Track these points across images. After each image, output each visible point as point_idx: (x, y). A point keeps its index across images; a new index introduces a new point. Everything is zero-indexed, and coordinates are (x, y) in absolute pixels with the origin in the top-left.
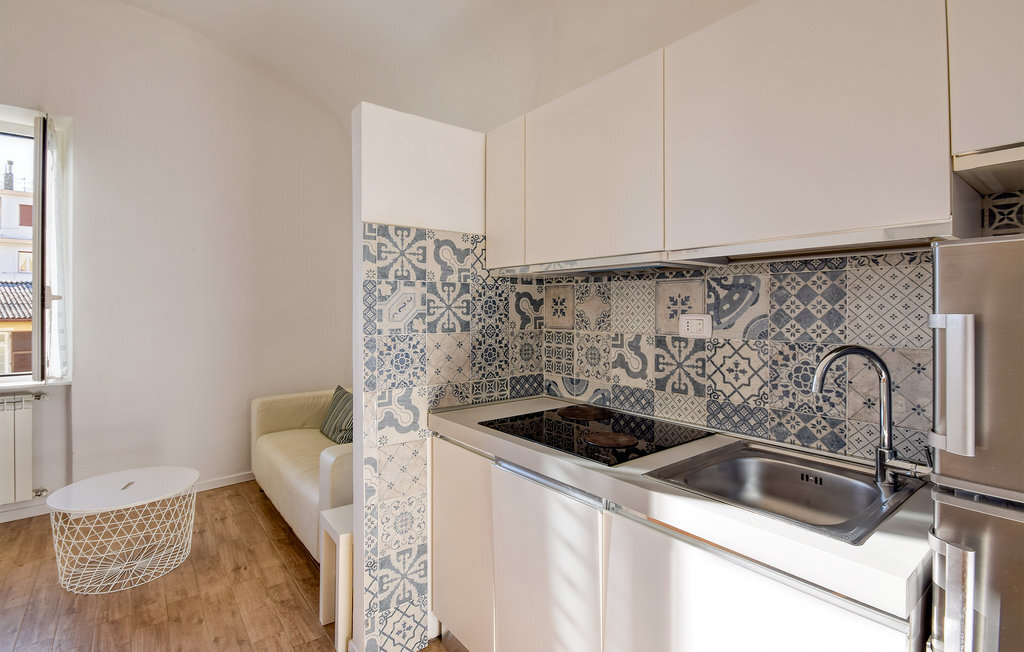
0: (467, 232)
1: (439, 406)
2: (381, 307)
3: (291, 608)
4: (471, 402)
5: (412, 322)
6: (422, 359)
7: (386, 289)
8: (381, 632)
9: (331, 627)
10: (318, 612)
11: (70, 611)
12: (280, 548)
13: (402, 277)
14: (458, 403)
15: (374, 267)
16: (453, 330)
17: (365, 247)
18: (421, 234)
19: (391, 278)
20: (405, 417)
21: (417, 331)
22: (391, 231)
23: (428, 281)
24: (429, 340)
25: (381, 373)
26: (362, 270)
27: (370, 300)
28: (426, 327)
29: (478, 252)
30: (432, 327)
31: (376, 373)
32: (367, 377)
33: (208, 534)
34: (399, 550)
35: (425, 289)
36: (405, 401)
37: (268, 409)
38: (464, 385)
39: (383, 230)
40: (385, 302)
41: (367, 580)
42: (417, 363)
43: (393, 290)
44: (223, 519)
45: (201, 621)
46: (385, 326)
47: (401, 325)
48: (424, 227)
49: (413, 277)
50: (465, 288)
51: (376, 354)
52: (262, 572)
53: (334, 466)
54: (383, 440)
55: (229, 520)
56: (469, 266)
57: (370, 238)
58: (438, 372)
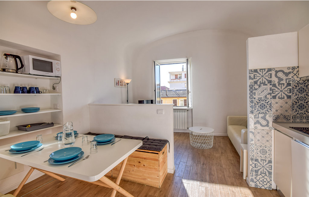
0: (290, 66)
1: (277, 121)
2: (255, 92)
3: (233, 165)
4: (292, 122)
5: (266, 96)
6: (270, 106)
7: (257, 87)
8: (255, 178)
9: (242, 173)
10: (240, 169)
11: (192, 149)
12: (233, 153)
13: (263, 83)
14: (285, 121)
15: (253, 81)
16: (284, 98)
17: (249, 76)
18: (270, 70)
19: (259, 83)
20: (264, 123)
21: (268, 98)
22: (258, 71)
23: (272, 83)
24: (273, 101)
25: (255, 109)
26: (249, 82)
27: (251, 90)
28: (272, 97)
29: (295, 72)
30: (274, 97)
31: (253, 109)
32: (251, 110)
33: (216, 144)
34: (261, 159)
35: (271, 86)
36: (264, 118)
37: (231, 119)
38: (288, 116)
39: (256, 71)
40: (256, 90)
41: (251, 163)
42: (268, 107)
43: (259, 87)
44: (220, 142)
45: (213, 159)
46: (257, 97)
47: (262, 97)
48: (271, 68)
49: (267, 83)
50: (289, 84)
51: (253, 104)
52: (227, 155)
53: (244, 133)
54: (256, 128)
55: (221, 143)
56: (290, 77)
57: (251, 73)
58: (277, 111)
